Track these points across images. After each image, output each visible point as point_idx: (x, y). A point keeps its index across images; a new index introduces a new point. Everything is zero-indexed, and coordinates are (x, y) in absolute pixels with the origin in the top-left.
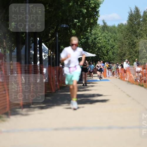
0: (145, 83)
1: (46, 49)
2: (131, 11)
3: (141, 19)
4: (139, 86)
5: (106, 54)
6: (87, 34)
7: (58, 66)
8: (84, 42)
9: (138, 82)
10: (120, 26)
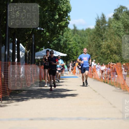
0: (109, 81)
1: (23, 49)
2: (98, 17)
3: (107, 25)
4: (104, 83)
5: (76, 54)
6: (60, 36)
7: (33, 64)
8: (56, 43)
9: (103, 79)
10: (88, 30)
